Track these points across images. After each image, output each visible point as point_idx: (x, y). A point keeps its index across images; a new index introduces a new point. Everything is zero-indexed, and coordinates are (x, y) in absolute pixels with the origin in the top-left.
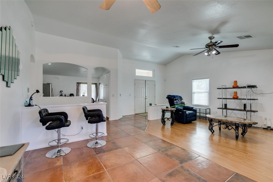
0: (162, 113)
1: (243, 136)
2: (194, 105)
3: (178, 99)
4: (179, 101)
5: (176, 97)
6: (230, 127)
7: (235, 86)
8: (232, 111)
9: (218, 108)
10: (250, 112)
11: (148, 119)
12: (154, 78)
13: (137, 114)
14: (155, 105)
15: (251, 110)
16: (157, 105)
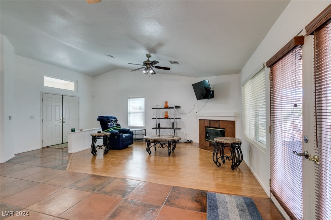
0: (93, 140)
1: (173, 151)
2: (129, 127)
3: (113, 120)
4: (114, 123)
5: (110, 119)
6: (164, 146)
7: (166, 106)
8: (164, 129)
9: (153, 128)
10: (176, 130)
11: (69, 152)
12: (77, 92)
13: (47, 147)
14: (80, 130)
15: (177, 128)
16: (83, 130)
